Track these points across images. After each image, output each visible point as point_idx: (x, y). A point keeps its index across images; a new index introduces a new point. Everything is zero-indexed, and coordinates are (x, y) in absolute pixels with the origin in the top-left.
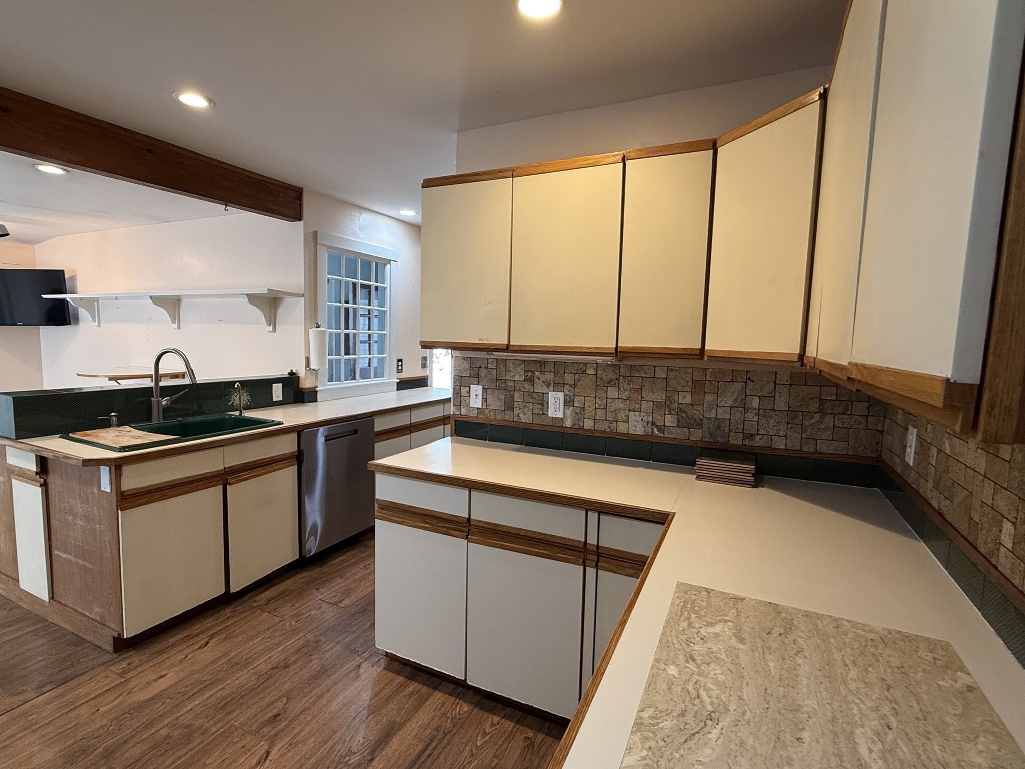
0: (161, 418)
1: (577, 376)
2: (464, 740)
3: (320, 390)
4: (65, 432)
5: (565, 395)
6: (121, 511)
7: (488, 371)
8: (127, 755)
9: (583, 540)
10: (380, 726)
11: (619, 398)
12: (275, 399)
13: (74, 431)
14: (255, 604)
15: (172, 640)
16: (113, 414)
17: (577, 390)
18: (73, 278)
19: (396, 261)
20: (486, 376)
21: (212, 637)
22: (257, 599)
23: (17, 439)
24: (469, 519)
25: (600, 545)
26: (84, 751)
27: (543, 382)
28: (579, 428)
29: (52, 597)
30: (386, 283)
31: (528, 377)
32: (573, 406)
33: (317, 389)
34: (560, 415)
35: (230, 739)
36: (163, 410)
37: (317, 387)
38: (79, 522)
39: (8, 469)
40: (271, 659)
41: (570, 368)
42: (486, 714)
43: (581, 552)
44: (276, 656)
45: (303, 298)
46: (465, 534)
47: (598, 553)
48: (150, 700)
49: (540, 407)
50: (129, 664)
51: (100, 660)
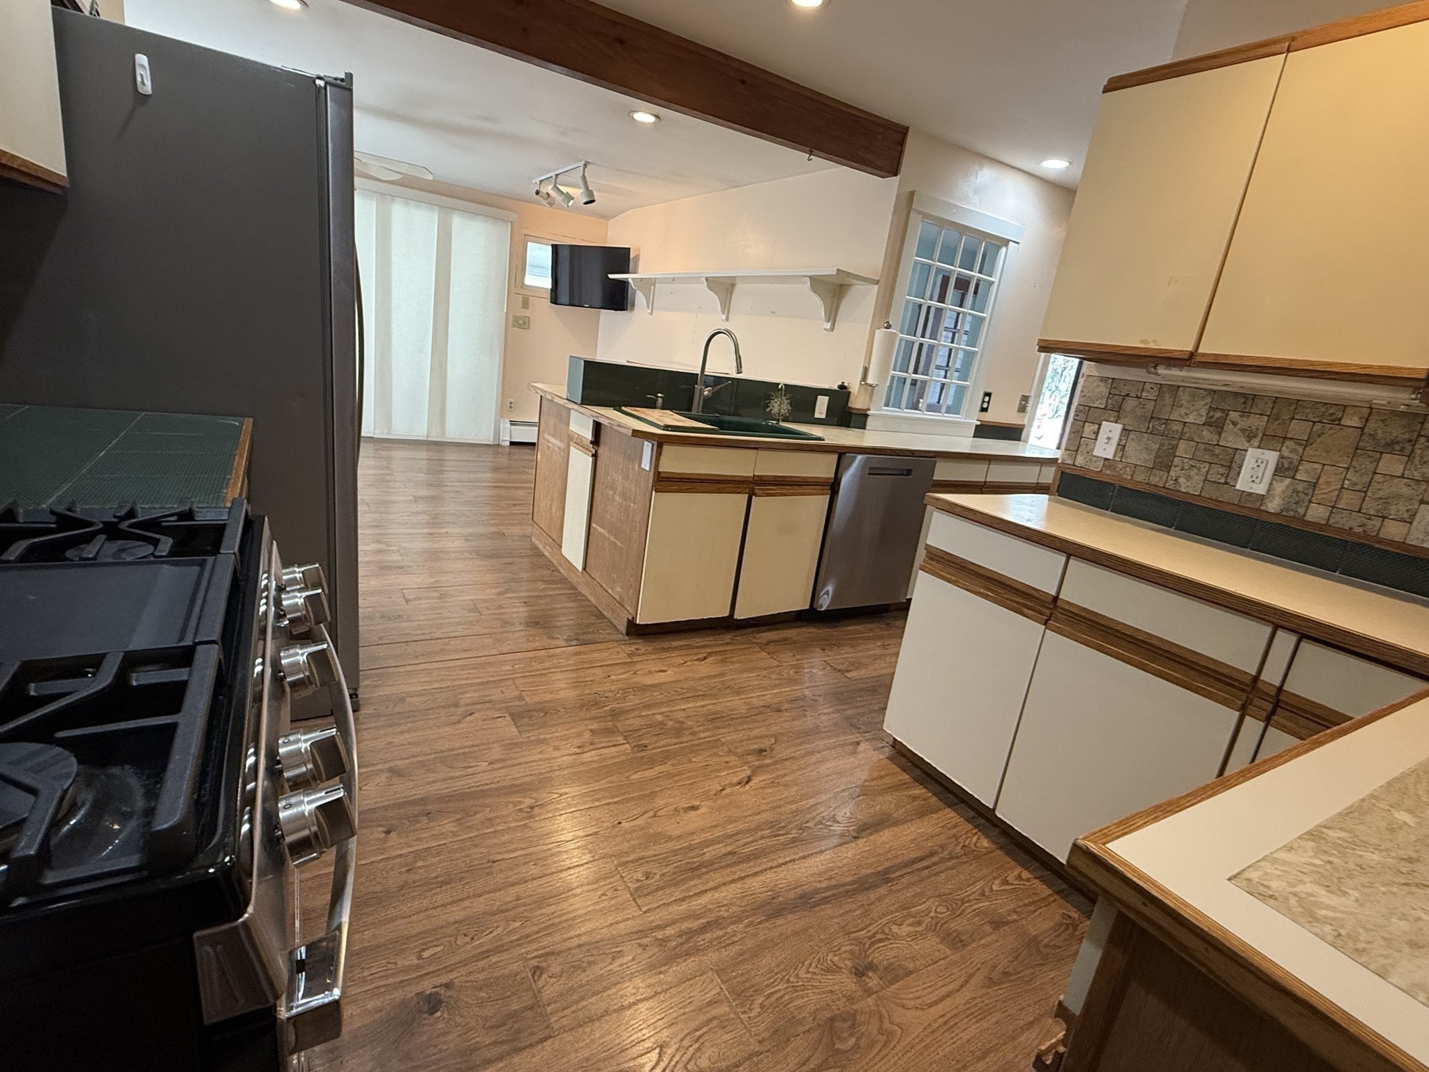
0: (700, 409)
1: (1318, 427)
2: (975, 874)
3: (873, 415)
4: (617, 406)
5: (1282, 457)
6: (656, 492)
7: (1140, 403)
8: (628, 722)
9: (1254, 673)
10: (872, 811)
11: (1402, 477)
12: (817, 415)
13: (626, 406)
14: (755, 640)
15: (675, 644)
16: (659, 395)
17: (1309, 451)
18: (637, 257)
19: (1018, 243)
20: (1133, 411)
21: (710, 654)
22: (758, 636)
23: (582, 404)
24: (1056, 599)
25: (1285, 688)
26: (597, 704)
27: (1243, 430)
28: (1294, 517)
29: (584, 569)
30: (994, 276)
31: (1213, 420)
32: (1293, 478)
33: (869, 412)
34: (1260, 489)
35: (715, 750)
36: (705, 401)
37: (869, 410)
38: (617, 498)
39: (569, 436)
40: (764, 698)
41: (1308, 410)
42: (1013, 863)
43: (1242, 690)
44: (770, 696)
45: (877, 287)
46: (1045, 617)
47: (1279, 701)
48: (650, 686)
49: (1222, 470)
50: (637, 649)
51: (612, 637)
